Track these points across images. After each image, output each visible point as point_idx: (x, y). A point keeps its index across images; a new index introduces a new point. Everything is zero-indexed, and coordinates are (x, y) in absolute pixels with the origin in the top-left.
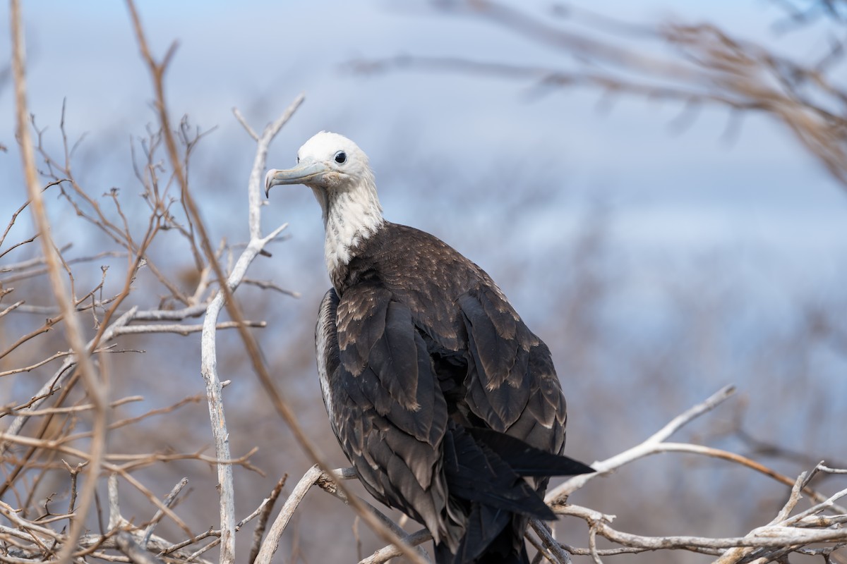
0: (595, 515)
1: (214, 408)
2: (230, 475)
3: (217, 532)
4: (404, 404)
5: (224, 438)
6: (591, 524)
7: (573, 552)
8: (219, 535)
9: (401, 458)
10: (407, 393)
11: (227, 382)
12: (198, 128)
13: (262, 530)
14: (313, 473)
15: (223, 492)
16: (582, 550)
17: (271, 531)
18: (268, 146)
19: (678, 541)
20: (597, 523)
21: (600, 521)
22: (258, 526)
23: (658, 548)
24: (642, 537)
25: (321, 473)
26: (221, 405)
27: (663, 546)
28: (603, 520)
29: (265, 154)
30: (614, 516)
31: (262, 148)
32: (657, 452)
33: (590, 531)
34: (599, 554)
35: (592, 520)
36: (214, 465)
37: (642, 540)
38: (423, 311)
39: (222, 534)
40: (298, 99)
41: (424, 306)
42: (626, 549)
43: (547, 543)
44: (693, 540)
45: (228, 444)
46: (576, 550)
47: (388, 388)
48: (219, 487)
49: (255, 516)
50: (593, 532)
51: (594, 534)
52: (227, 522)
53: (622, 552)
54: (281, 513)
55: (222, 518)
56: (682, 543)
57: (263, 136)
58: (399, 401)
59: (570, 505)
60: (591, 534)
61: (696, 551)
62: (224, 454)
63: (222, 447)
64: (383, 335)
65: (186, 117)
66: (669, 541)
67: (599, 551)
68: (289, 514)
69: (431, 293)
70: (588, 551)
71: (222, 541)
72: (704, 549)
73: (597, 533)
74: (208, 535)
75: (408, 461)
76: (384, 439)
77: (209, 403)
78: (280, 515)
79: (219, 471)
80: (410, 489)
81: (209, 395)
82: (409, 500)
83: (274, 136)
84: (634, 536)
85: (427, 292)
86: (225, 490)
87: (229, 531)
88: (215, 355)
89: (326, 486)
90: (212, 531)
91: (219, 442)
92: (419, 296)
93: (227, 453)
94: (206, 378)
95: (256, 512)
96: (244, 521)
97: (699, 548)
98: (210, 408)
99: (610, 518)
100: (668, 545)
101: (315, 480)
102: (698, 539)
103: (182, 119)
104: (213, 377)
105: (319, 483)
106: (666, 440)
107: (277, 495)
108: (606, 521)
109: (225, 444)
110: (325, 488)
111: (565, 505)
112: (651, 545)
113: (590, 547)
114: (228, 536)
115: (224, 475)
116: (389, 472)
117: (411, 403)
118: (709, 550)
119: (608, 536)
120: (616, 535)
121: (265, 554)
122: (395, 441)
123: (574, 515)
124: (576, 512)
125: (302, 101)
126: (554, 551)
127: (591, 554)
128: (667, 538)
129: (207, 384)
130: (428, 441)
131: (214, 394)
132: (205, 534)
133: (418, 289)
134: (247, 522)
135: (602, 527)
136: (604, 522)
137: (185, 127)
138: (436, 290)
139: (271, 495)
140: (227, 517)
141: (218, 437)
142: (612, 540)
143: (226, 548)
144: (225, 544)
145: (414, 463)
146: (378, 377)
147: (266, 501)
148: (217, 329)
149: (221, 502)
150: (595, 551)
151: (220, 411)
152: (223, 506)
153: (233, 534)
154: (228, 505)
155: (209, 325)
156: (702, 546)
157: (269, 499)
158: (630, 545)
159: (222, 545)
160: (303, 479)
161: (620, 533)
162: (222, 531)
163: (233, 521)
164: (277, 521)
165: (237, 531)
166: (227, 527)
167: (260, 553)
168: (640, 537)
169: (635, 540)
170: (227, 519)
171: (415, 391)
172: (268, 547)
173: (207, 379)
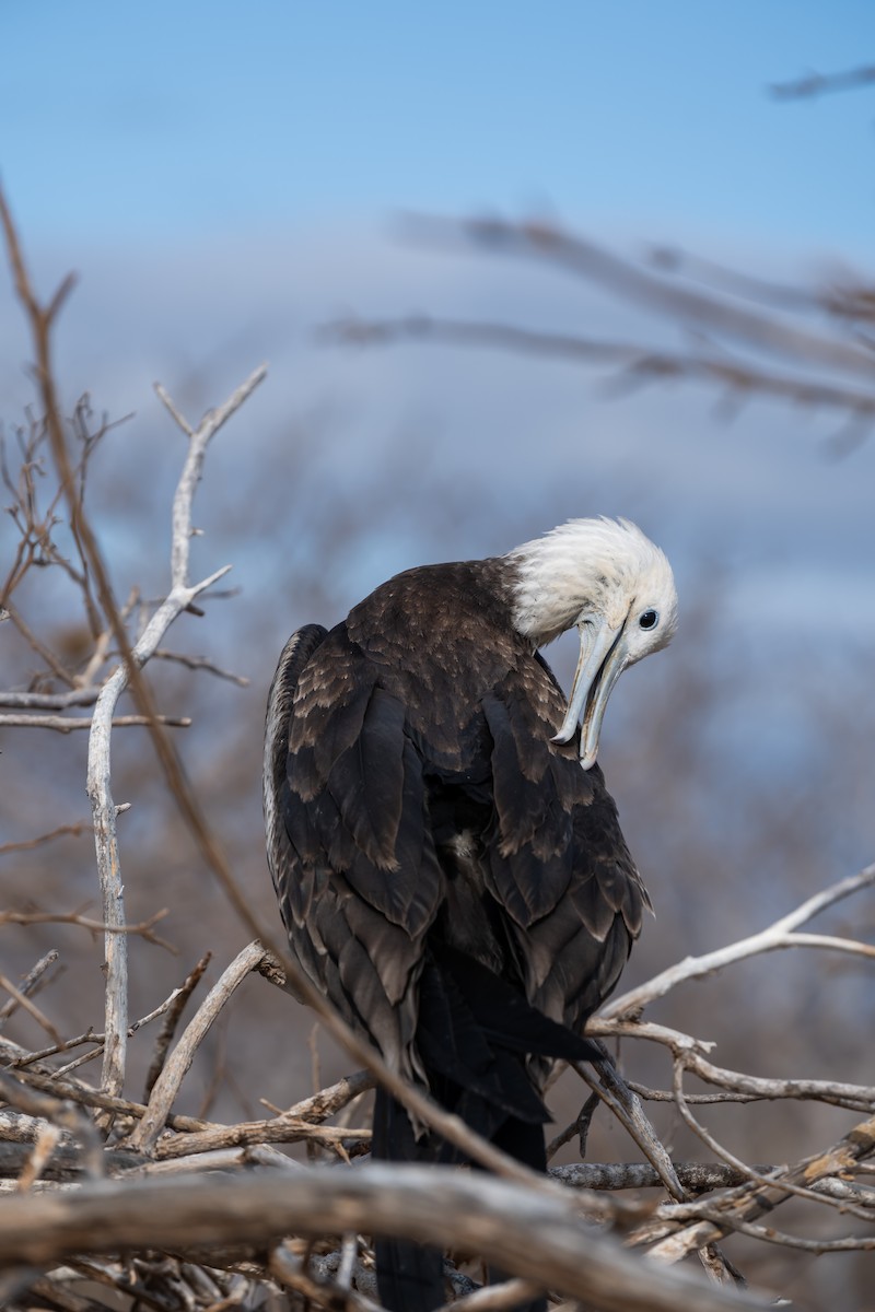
0: (684, 1041)
1: (103, 844)
2: (123, 949)
3: (99, 1036)
4: (374, 858)
5: (117, 892)
6: (677, 1053)
7: (647, 1096)
8: (102, 1042)
9: (363, 945)
10: (380, 841)
11: (125, 806)
12: (105, 416)
13: (169, 1037)
14: (252, 953)
15: (112, 975)
16: (660, 1094)
17: (183, 1038)
18: (206, 444)
19: (810, 1088)
20: (687, 1054)
21: (691, 1049)
22: (163, 1031)
23: (779, 1097)
24: (755, 1079)
25: (264, 954)
26: (114, 841)
27: (785, 1094)
28: (696, 1049)
29: (201, 457)
30: (714, 1044)
31: (196, 449)
32: (783, 946)
33: (675, 1065)
34: (687, 1102)
35: (679, 1048)
36: (99, 934)
37: (755, 1083)
38: (416, 706)
39: (107, 1039)
40: (256, 374)
41: (419, 700)
42: (729, 1095)
43: (607, 1081)
44: (834, 1086)
45: (122, 902)
46: (652, 1093)
47: (352, 828)
48: (105, 967)
49: (158, 1015)
50: (679, 1067)
51: (680, 1070)
52: (115, 1021)
53: (723, 1100)
54: (199, 1012)
55: (109, 1015)
56: (815, 1091)
57: (199, 430)
58: (368, 853)
59: (646, 1023)
60: (676, 1070)
61: (837, 1104)
62: (116, 917)
63: (113, 907)
64: (357, 743)
65: (86, 396)
66: (796, 1086)
67: (688, 1097)
68: (211, 1014)
69: (433, 679)
70: (670, 1095)
71: (106, 1050)
72: (849, 1102)
73: (685, 1069)
74: (85, 1040)
75: (373, 952)
76: (342, 910)
77: (97, 837)
78: (198, 1016)
79: (107, 943)
80: (368, 996)
81: (97, 824)
82: (364, 1016)
83: (216, 429)
84: (742, 1076)
85: (427, 677)
86: (114, 972)
87: (118, 1036)
88: (108, 764)
89: (271, 973)
90: (92, 1035)
91: (109, 898)
92: (414, 682)
93: (121, 914)
94: (94, 799)
95: (160, 1009)
96: (140, 1022)
97: (843, 1100)
98: (97, 845)
99: (707, 1046)
100: (795, 1092)
101: (254, 963)
102: (840, 1085)
103: (80, 401)
104: (104, 798)
105: (260, 968)
106: (796, 930)
107: (194, 985)
108: (700, 1051)
109: (117, 902)
110: (269, 977)
111: (638, 1023)
112: (769, 1092)
113: (674, 1090)
114: (116, 1043)
115: (112, 949)
116: (342, 965)
117: (386, 858)
118: (857, 1103)
119: (703, 1073)
120: (715, 1073)
121: (172, 1074)
122: (357, 916)
123: (652, 1039)
124: (656, 1035)
125: (262, 378)
126: (617, 1093)
127: (674, 1100)
128: (794, 1082)
129: (95, 808)
130: (403, 925)
131: (105, 824)
132: (80, 1038)
133: (413, 671)
134: (146, 1023)
135: (694, 1059)
136: (698, 1053)
137: (85, 412)
138: (441, 677)
139: (184, 984)
140: (116, 1013)
141: (108, 890)
142: (708, 1080)
143: (111, 1062)
144: (111, 1056)
145: (382, 959)
146: (338, 810)
147: (176, 992)
148: (114, 725)
149: (107, 990)
150: (681, 1097)
151: (113, 850)
152: (110, 997)
153: (123, 1040)
154: (118, 997)
155: (101, 717)
156: (847, 1097)
157: (181, 990)
158: (736, 1089)
159: (105, 1058)
160: (236, 961)
161: (722, 1071)
162: (108, 1035)
163: (125, 1020)
164: (192, 1023)
165: (129, 1035)
166: (115, 1030)
167: (164, 1072)
168: (751, 1078)
169: (743, 1082)
170: (115, 1017)
171: (393, 840)
172: (176, 1064)
173: (94, 801)
